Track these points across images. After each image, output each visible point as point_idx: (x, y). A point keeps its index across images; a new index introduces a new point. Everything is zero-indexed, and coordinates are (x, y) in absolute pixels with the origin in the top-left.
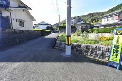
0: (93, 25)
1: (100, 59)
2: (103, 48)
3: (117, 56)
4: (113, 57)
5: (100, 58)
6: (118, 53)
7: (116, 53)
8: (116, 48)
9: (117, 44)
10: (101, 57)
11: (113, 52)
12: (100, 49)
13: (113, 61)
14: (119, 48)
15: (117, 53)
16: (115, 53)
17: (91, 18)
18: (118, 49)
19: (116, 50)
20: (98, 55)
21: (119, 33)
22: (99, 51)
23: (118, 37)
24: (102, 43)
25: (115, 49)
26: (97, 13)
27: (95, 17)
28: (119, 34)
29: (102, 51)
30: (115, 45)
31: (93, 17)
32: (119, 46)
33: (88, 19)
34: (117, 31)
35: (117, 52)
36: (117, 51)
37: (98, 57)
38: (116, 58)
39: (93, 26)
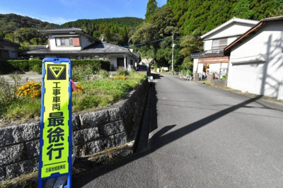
0: (28, 50)
1: (20, 174)
2: (20, 130)
3: (60, 150)
4: (50, 159)
5: (16, 173)
6: (63, 139)
7: (58, 141)
8: (54, 125)
9: (56, 111)
10: (22, 166)
11: (50, 142)
12: (12, 139)
13: (52, 174)
14: (62, 121)
15: (61, 141)
16: (54, 143)
17: (22, 29)
18: (60, 126)
19: (55, 131)
20: (9, 164)
21: (57, 72)
22: (9, 146)
23: (55, 85)
24: (18, 113)
25: (54, 128)
26: (38, 22)
27: (34, 29)
28: (57, 76)
29: (22, 141)
30: (51, 115)
31: (28, 29)
32: (62, 113)
33: (11, 31)
34: (51, 67)
35: (58, 136)
36: (59, 133)
37: (9, 171)
38: (60, 157)
39: (28, 52)
